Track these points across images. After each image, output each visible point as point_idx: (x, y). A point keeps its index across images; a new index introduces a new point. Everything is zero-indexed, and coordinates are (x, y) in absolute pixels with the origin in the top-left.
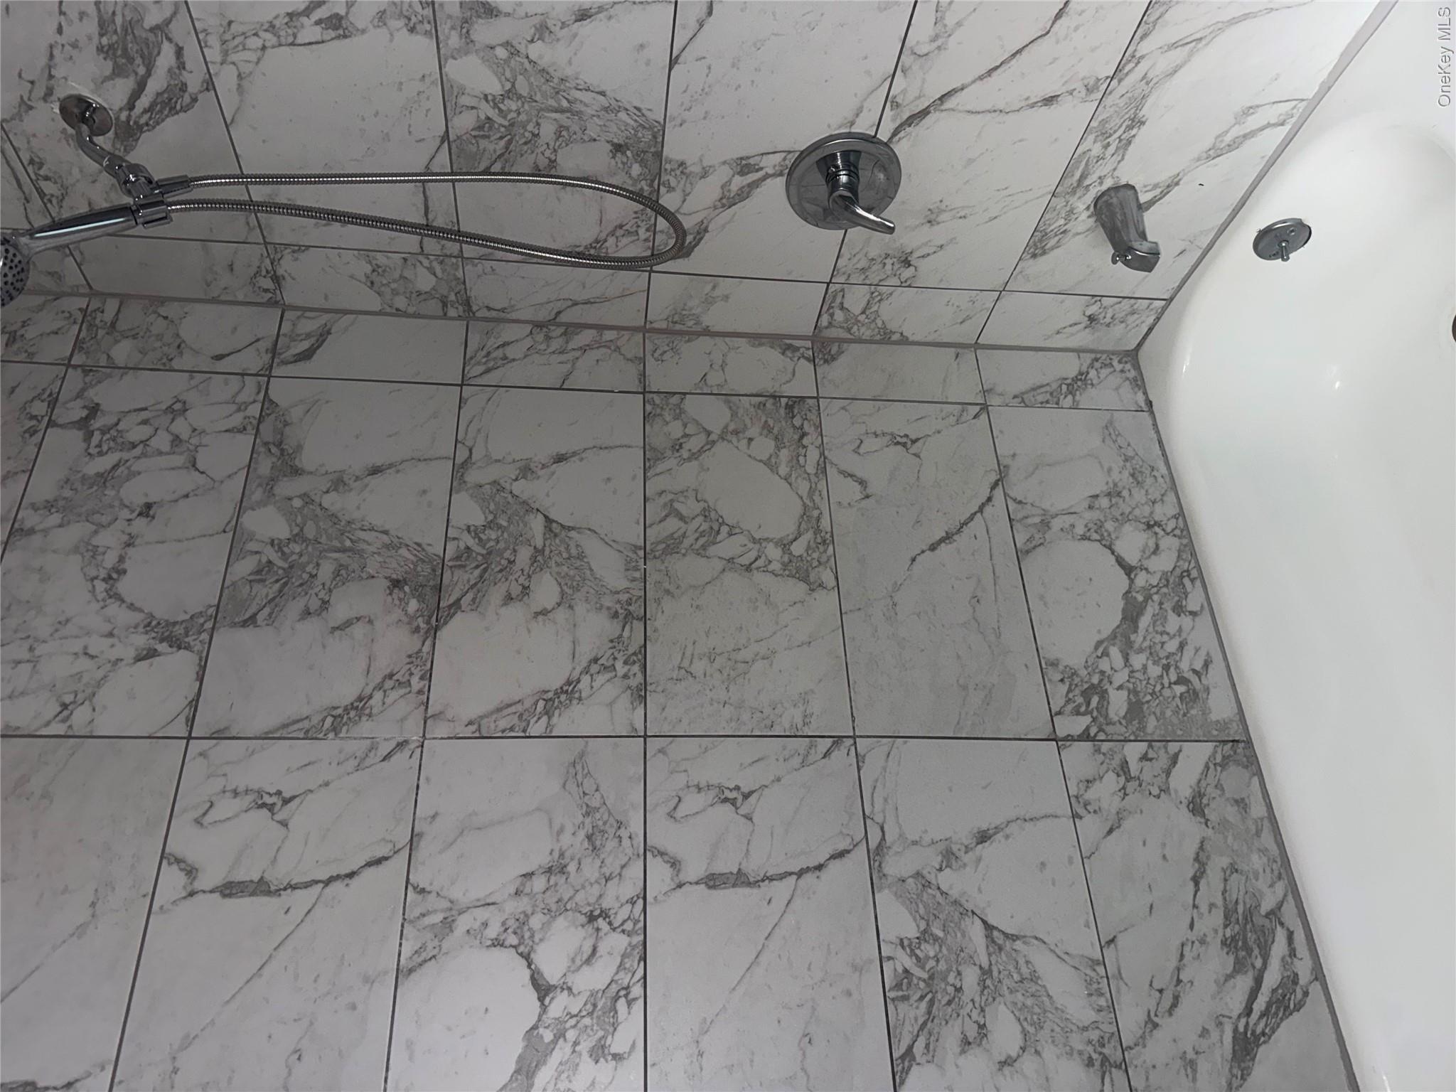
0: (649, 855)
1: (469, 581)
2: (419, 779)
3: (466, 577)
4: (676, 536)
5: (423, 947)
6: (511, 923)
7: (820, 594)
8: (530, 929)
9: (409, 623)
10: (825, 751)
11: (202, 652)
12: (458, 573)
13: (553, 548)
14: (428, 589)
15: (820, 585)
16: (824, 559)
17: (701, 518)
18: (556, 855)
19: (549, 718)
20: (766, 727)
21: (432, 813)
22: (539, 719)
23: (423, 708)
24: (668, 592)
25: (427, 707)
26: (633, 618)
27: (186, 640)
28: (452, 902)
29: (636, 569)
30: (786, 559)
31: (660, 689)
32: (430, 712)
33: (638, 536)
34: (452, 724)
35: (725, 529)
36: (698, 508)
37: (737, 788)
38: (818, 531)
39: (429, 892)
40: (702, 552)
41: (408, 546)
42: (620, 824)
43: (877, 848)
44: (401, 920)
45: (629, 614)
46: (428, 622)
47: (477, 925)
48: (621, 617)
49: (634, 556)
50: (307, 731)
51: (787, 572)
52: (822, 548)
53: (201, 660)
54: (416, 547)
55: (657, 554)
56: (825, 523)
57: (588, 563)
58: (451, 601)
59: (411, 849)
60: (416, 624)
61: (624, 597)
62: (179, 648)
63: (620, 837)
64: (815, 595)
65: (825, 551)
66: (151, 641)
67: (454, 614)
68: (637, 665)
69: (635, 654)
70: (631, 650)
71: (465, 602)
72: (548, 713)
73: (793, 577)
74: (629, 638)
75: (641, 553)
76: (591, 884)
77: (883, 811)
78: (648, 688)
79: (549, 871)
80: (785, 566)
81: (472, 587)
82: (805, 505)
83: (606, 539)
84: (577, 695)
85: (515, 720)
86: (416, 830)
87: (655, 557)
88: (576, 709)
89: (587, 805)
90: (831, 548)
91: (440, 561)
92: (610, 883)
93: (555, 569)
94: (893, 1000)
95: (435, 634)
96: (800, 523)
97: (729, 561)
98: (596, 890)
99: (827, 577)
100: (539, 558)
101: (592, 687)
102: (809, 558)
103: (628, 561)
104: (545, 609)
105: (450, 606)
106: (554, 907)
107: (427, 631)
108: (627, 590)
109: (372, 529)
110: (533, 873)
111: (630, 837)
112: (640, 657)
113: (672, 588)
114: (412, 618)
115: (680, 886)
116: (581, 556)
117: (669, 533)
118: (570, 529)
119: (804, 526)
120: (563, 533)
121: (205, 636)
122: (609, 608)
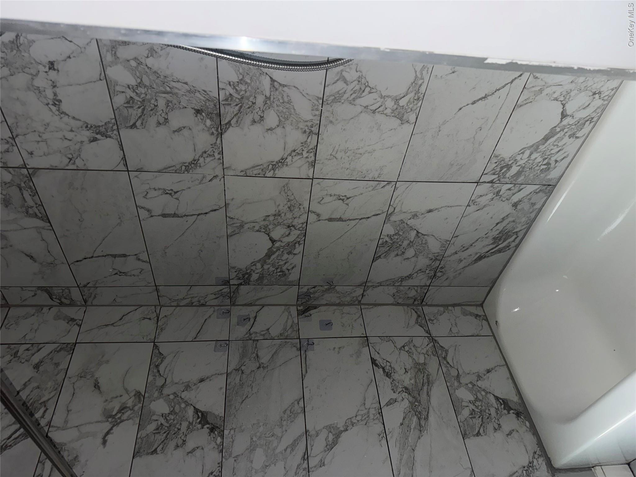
0: (310, 213)
1: (233, 112)
2: (225, 188)
3: (232, 110)
4: (340, 92)
5: (235, 231)
6: (263, 227)
7: (406, 126)
8: (269, 228)
9: (208, 131)
10: (383, 186)
11: (118, 139)
12: (228, 108)
13: (275, 97)
14: (214, 115)
15: (407, 121)
16: (415, 108)
17: (356, 82)
18: (277, 211)
19: (274, 171)
20: (362, 177)
21: (232, 198)
22: (270, 171)
23: (221, 165)
24: (331, 122)
25: (223, 164)
26: (313, 133)
27: (108, 134)
28: (242, 221)
29: (317, 110)
30: (395, 106)
31: (321, 162)
32: (225, 167)
33: (321, 92)
34: (235, 171)
35: (368, 89)
36: (356, 75)
37: (346, 196)
38: (418, 92)
39: (234, 219)
40: (352, 102)
41: (199, 92)
42: (300, 205)
43: (390, 214)
44: (226, 225)
45: (311, 132)
46: (217, 130)
47: (251, 227)
48: (307, 133)
49: (316, 103)
50: (176, 171)
51: (393, 114)
52: (416, 102)
53: (119, 142)
54: (204, 92)
55: (329, 102)
56: (423, 89)
57: (293, 106)
58: (226, 121)
59: (226, 207)
60: (211, 131)
61: (309, 124)
62: (107, 137)
63: (300, 208)
64: (403, 126)
65: (416, 104)
66: (92, 134)
67: (229, 127)
68: (312, 153)
69: (312, 149)
70: (310, 147)
71: (233, 122)
72: (273, 169)
73: (396, 117)
74: (310, 142)
75: (321, 101)
76: (289, 219)
77: (397, 204)
78: (316, 162)
79: (275, 215)
80: (393, 111)
81: (236, 115)
82: (416, 76)
83: (303, 93)
84: (286, 164)
85: (260, 171)
86: (227, 203)
87: (328, 104)
88: (285, 168)
89: (289, 199)
90: (420, 102)
91: (218, 101)
92: (295, 219)
93: (276, 108)
94: (379, 247)
95: (221, 136)
96: (410, 87)
97: (365, 107)
98: (291, 221)
99: (412, 118)
100: (268, 102)
101: (292, 161)
102: (407, 108)
103: (314, 105)
104: (272, 128)
105: (226, 124)
106: (277, 224)
107: (218, 135)
108: (311, 120)
109: (178, 81)
110: (269, 216)
111: (304, 208)
112: (314, 150)
113: (334, 120)
114: (209, 129)
115: (319, 220)
116: (289, 102)
117: (337, 90)
118: (284, 86)
119: (411, 89)
120: (281, 88)
121: (115, 132)
122: (302, 129)
